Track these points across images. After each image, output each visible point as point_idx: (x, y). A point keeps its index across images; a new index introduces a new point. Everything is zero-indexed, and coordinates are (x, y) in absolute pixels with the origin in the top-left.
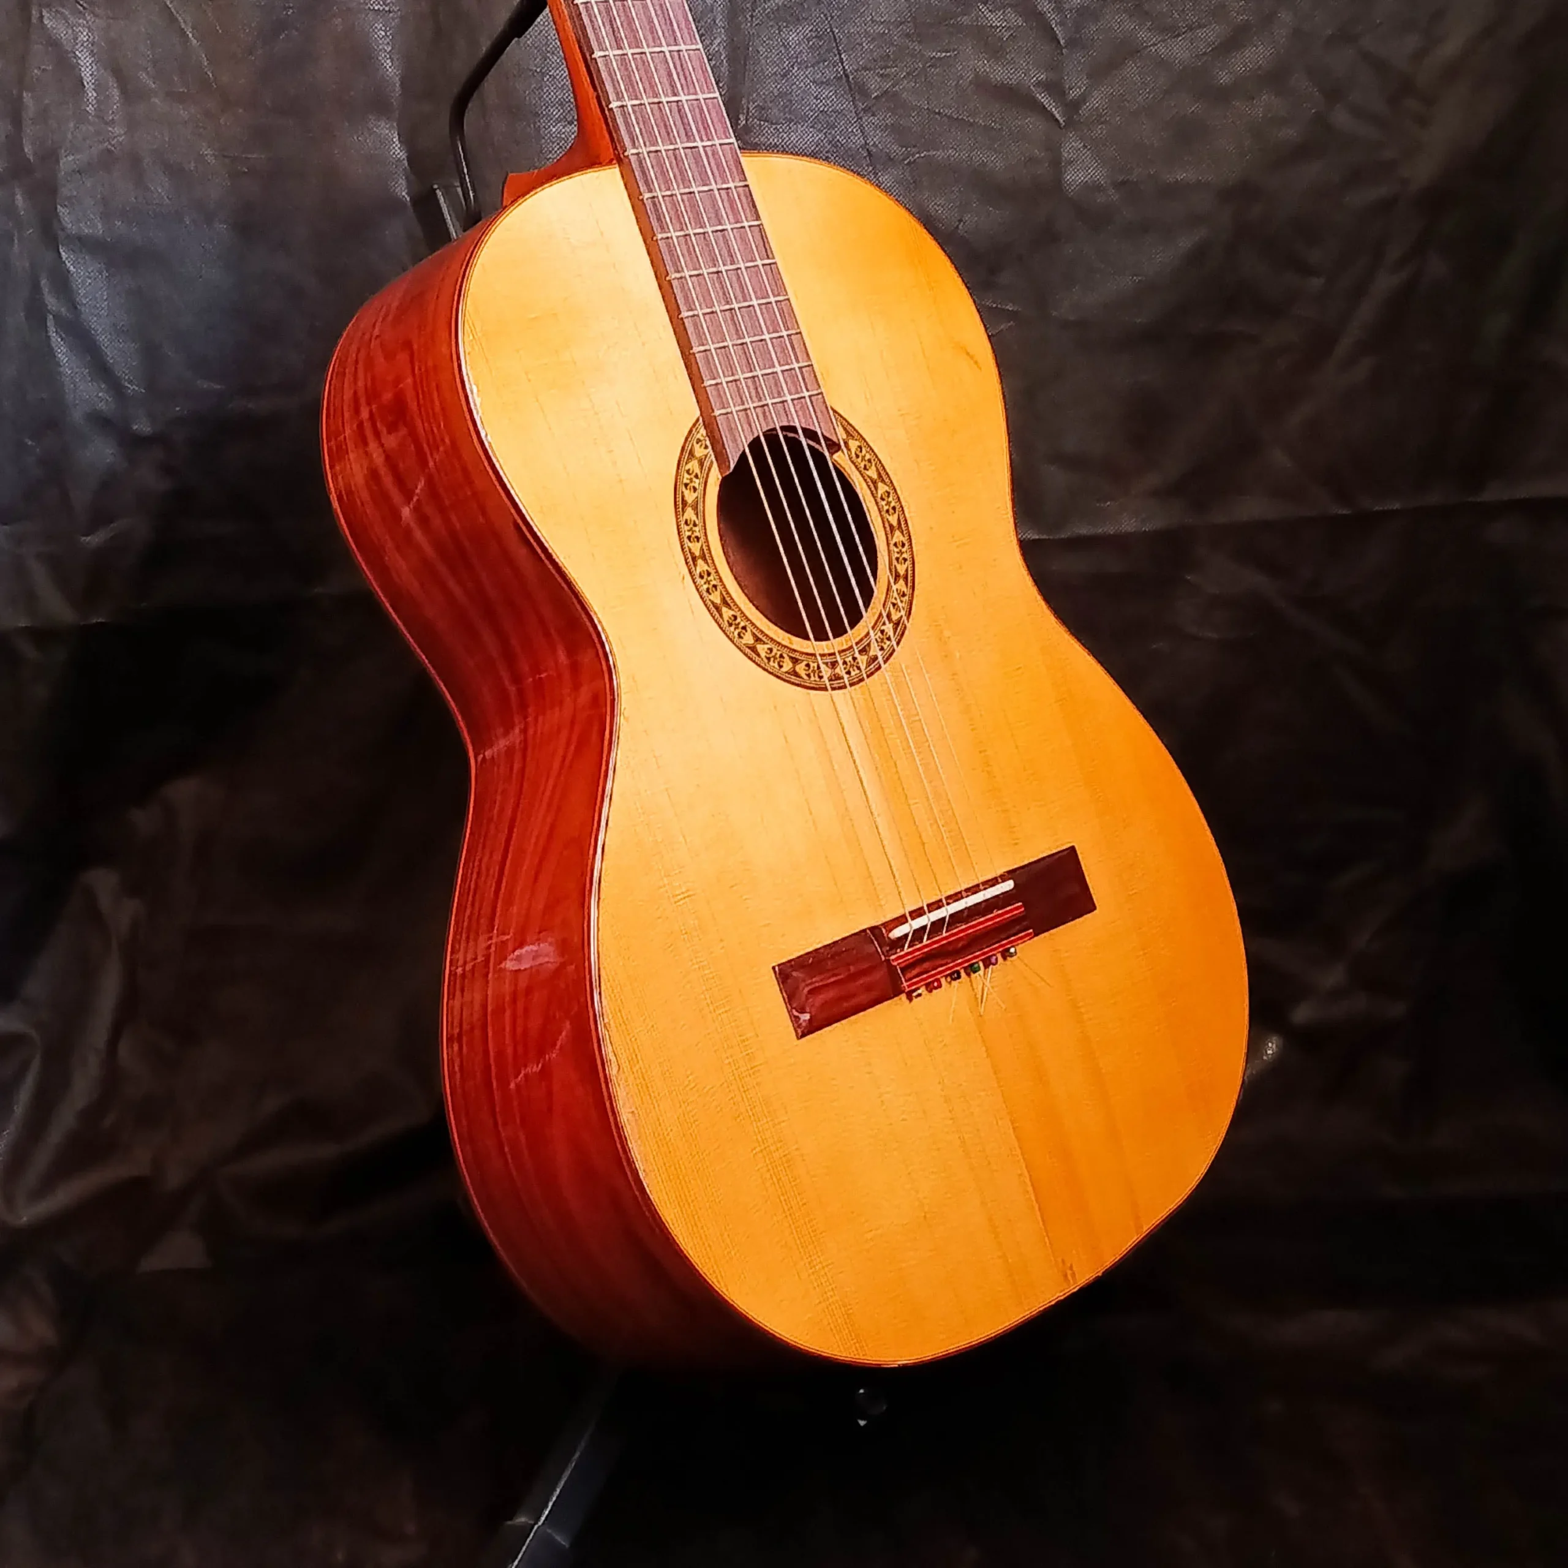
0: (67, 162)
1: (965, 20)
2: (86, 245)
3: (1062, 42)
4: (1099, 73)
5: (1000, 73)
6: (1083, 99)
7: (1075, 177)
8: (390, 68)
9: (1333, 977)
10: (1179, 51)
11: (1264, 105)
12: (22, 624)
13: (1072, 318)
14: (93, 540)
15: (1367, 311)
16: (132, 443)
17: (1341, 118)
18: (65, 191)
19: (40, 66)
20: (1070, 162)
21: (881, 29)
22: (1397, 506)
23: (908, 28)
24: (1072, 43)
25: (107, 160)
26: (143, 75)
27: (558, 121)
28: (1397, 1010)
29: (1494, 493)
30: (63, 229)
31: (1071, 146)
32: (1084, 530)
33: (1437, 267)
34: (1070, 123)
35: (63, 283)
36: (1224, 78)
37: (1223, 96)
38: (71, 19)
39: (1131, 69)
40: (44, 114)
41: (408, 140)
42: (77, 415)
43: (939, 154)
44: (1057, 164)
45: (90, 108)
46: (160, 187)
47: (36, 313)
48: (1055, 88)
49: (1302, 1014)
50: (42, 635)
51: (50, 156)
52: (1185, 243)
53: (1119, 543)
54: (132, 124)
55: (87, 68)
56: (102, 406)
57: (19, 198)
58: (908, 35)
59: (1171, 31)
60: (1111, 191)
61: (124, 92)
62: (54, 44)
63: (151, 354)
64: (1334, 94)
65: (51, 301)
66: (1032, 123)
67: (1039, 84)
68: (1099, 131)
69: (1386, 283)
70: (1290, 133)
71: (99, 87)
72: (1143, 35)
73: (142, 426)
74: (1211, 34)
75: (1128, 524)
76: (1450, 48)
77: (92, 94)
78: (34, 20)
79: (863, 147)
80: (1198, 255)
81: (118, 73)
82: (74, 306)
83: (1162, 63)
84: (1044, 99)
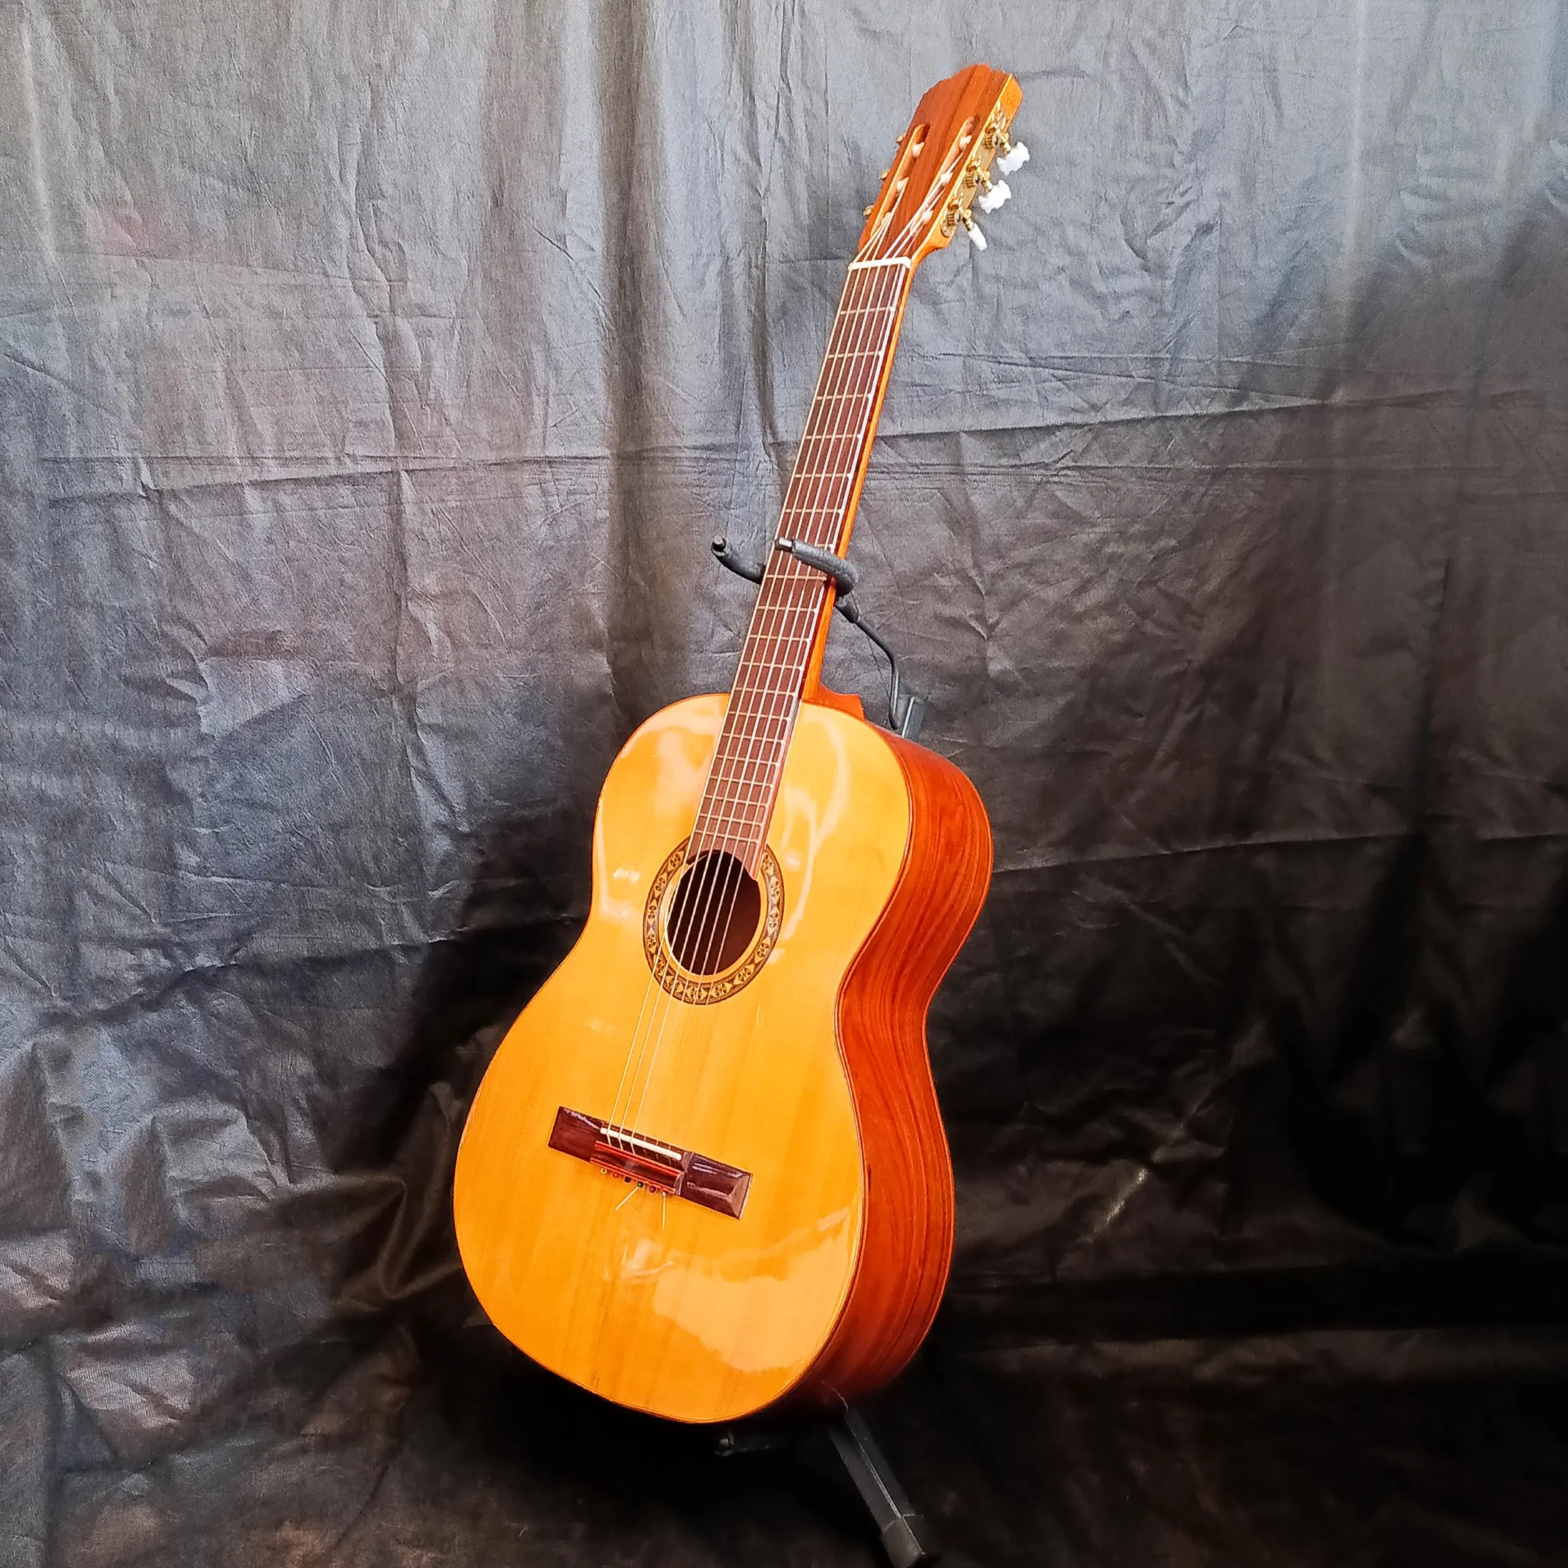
0: (421, 685)
1: (926, 582)
2: (434, 728)
3: (983, 593)
4: (1007, 607)
5: (948, 611)
6: (997, 623)
7: (994, 667)
8: (601, 623)
9: (1177, 1132)
10: (1051, 594)
11: (1105, 621)
12: (396, 943)
13: (997, 746)
14: (437, 894)
15: (1172, 736)
16: (458, 838)
17: (1149, 628)
18: (419, 700)
19: (406, 631)
20: (991, 659)
21: (878, 590)
22: (1198, 848)
23: (895, 589)
24: (988, 593)
25: (444, 681)
26: (464, 635)
27: (695, 651)
28: (1218, 1152)
29: (1257, 838)
30: (420, 721)
31: (991, 650)
32: (1011, 867)
33: (1212, 709)
34: (990, 637)
35: (420, 751)
36: (1079, 608)
37: (1079, 618)
38: (425, 606)
39: (1025, 605)
40: (409, 657)
41: (612, 663)
42: (427, 824)
43: (916, 657)
44: (983, 659)
45: (435, 654)
46: (475, 695)
47: (405, 767)
48: (981, 618)
49: (1158, 1156)
50: (407, 949)
51: (413, 681)
52: (1061, 701)
53: (1033, 874)
54: (458, 662)
55: (433, 631)
56: (442, 818)
57: (395, 705)
58: (895, 593)
59: (1044, 583)
60: (1016, 674)
61: (453, 644)
62: (414, 620)
63: (469, 786)
64: (1144, 613)
65: (413, 761)
66: (968, 638)
67: (971, 616)
68: (1008, 640)
69: (1183, 719)
70: (1118, 637)
71: (440, 642)
72: (1030, 586)
73: (464, 828)
74: (1070, 584)
75: (1038, 863)
76: (1212, 585)
77: (435, 646)
78: (403, 608)
79: (872, 655)
80: (1070, 707)
81: (449, 634)
82: (426, 764)
83: (1043, 602)
84: (973, 623)
